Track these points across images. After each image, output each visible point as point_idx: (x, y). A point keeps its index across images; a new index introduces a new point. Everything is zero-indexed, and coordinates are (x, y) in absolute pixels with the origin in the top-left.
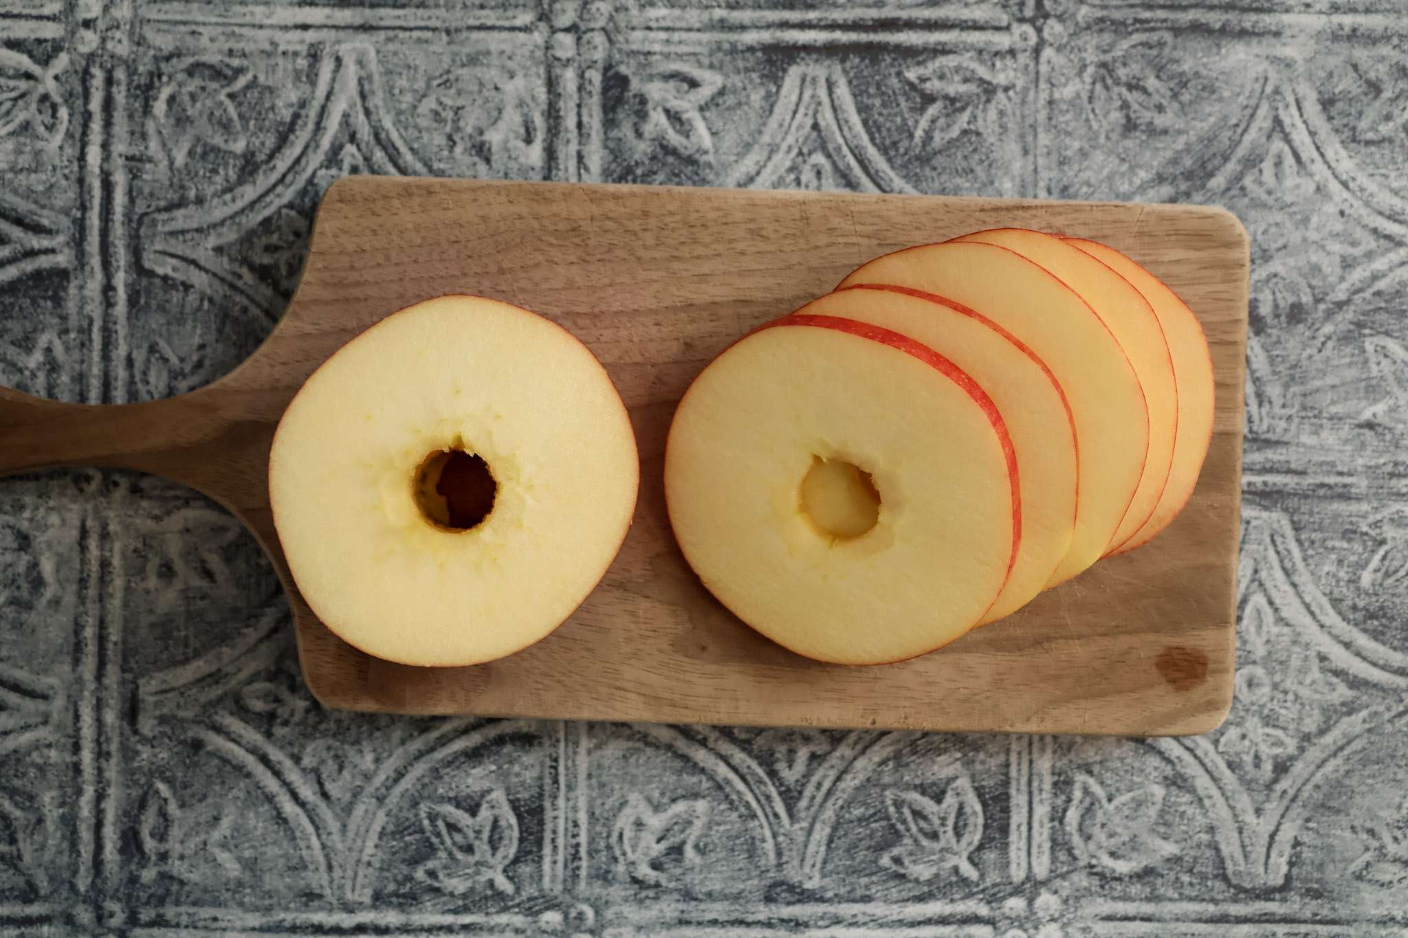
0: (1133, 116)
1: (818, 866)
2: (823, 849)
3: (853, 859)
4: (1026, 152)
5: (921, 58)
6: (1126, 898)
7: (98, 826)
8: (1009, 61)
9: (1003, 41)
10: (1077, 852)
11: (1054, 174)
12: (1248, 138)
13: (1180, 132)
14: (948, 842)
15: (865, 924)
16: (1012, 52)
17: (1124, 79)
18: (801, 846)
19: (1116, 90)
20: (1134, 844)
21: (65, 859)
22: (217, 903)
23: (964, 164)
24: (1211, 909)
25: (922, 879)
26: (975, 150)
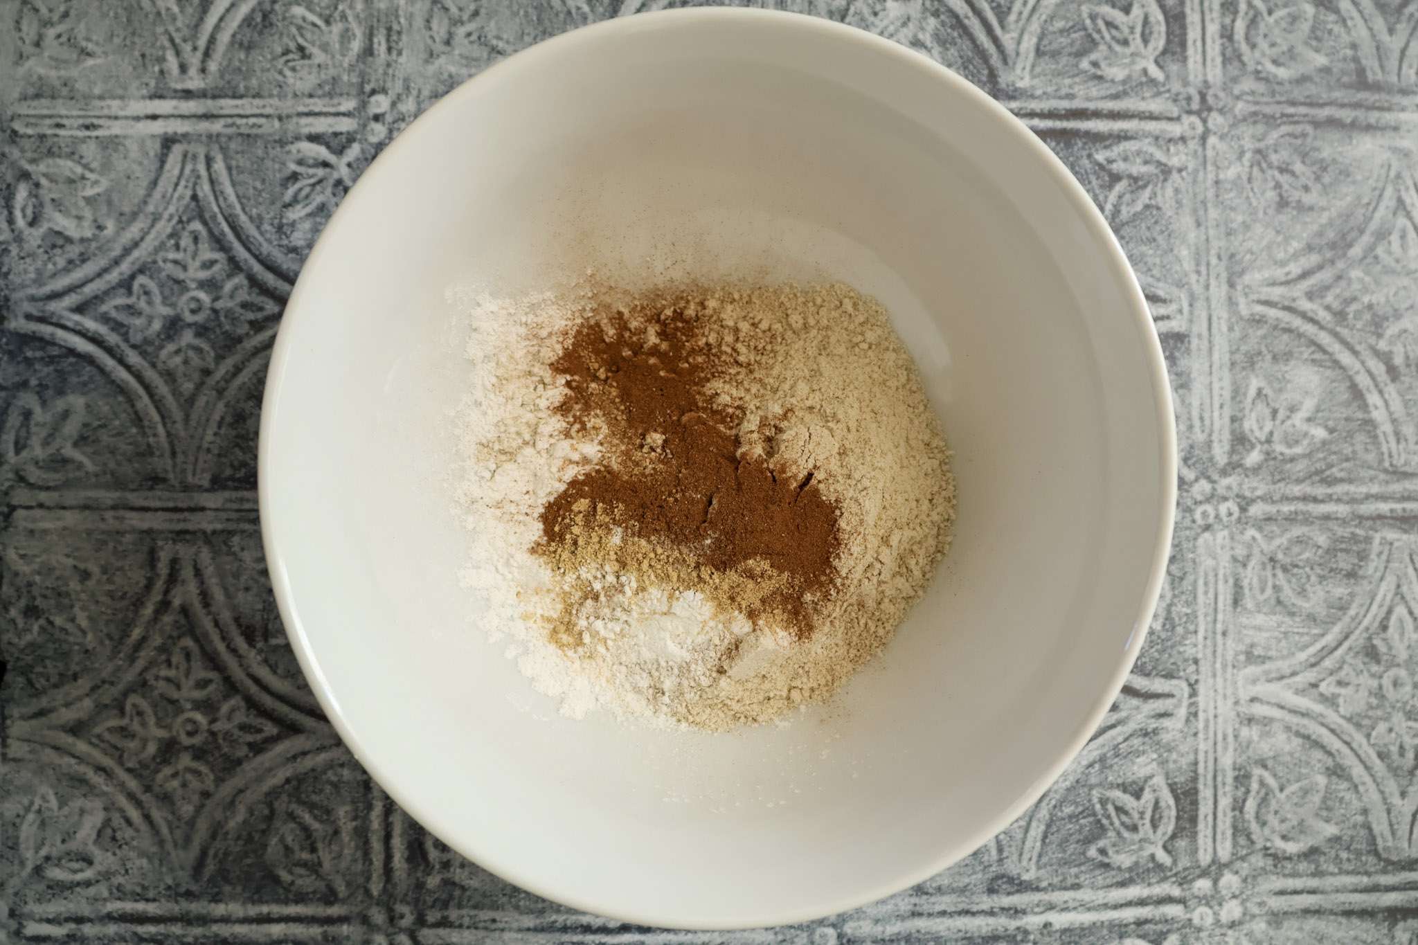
0: (1285, 195)
1: (1034, 859)
2: (1038, 844)
3: (1065, 851)
4: (1199, 225)
5: (1107, 143)
6: (1295, 875)
7: (388, 837)
8: (1181, 147)
9: (1175, 130)
10: (1254, 837)
11: (1223, 243)
12: (1378, 215)
13: (1323, 209)
14: (1146, 833)
15: (1075, 908)
16: (1183, 139)
17: (1276, 164)
18: (1020, 843)
19: (1270, 172)
20: (1302, 828)
21: (359, 867)
22: (495, 907)
23: (1148, 234)
24: (1365, 880)
25: (1123, 867)
26: (1156, 222)
